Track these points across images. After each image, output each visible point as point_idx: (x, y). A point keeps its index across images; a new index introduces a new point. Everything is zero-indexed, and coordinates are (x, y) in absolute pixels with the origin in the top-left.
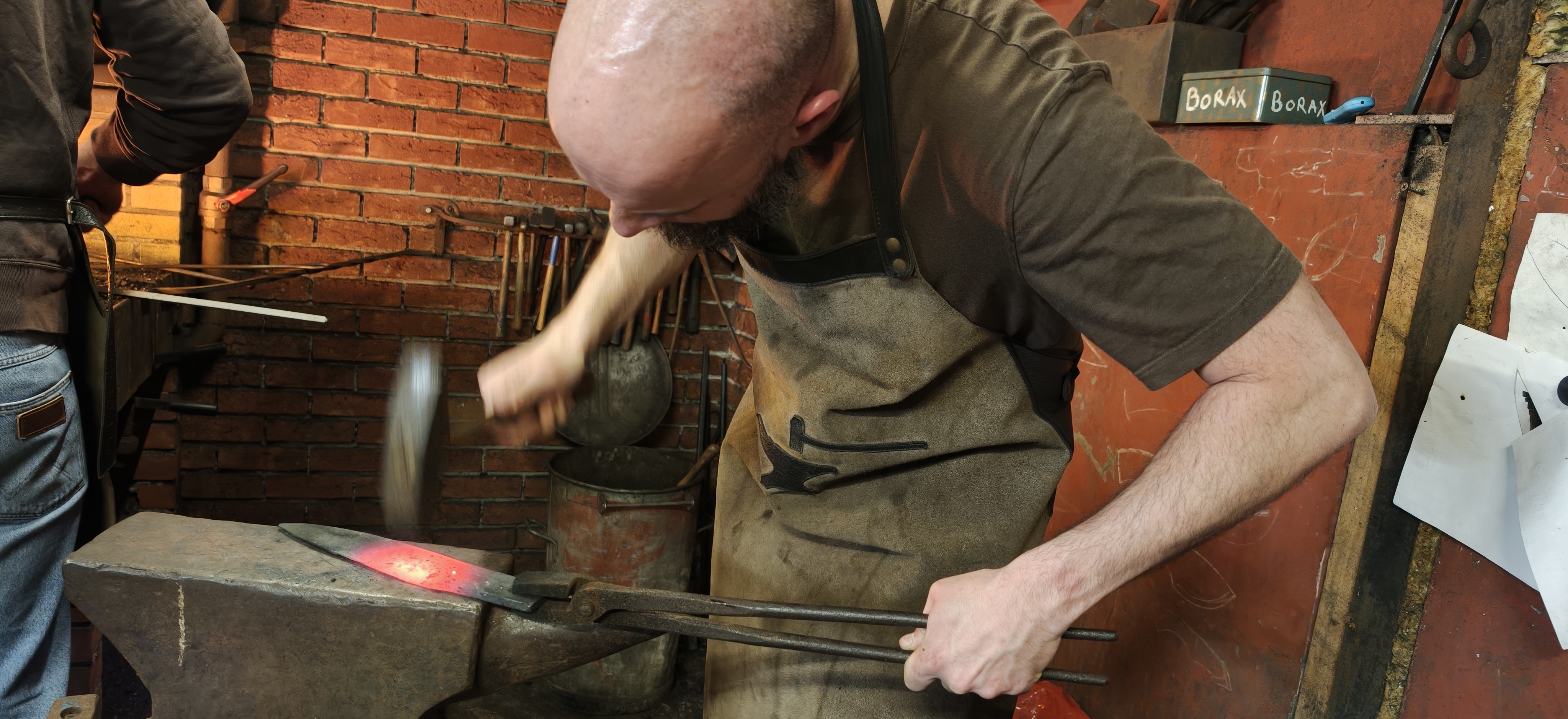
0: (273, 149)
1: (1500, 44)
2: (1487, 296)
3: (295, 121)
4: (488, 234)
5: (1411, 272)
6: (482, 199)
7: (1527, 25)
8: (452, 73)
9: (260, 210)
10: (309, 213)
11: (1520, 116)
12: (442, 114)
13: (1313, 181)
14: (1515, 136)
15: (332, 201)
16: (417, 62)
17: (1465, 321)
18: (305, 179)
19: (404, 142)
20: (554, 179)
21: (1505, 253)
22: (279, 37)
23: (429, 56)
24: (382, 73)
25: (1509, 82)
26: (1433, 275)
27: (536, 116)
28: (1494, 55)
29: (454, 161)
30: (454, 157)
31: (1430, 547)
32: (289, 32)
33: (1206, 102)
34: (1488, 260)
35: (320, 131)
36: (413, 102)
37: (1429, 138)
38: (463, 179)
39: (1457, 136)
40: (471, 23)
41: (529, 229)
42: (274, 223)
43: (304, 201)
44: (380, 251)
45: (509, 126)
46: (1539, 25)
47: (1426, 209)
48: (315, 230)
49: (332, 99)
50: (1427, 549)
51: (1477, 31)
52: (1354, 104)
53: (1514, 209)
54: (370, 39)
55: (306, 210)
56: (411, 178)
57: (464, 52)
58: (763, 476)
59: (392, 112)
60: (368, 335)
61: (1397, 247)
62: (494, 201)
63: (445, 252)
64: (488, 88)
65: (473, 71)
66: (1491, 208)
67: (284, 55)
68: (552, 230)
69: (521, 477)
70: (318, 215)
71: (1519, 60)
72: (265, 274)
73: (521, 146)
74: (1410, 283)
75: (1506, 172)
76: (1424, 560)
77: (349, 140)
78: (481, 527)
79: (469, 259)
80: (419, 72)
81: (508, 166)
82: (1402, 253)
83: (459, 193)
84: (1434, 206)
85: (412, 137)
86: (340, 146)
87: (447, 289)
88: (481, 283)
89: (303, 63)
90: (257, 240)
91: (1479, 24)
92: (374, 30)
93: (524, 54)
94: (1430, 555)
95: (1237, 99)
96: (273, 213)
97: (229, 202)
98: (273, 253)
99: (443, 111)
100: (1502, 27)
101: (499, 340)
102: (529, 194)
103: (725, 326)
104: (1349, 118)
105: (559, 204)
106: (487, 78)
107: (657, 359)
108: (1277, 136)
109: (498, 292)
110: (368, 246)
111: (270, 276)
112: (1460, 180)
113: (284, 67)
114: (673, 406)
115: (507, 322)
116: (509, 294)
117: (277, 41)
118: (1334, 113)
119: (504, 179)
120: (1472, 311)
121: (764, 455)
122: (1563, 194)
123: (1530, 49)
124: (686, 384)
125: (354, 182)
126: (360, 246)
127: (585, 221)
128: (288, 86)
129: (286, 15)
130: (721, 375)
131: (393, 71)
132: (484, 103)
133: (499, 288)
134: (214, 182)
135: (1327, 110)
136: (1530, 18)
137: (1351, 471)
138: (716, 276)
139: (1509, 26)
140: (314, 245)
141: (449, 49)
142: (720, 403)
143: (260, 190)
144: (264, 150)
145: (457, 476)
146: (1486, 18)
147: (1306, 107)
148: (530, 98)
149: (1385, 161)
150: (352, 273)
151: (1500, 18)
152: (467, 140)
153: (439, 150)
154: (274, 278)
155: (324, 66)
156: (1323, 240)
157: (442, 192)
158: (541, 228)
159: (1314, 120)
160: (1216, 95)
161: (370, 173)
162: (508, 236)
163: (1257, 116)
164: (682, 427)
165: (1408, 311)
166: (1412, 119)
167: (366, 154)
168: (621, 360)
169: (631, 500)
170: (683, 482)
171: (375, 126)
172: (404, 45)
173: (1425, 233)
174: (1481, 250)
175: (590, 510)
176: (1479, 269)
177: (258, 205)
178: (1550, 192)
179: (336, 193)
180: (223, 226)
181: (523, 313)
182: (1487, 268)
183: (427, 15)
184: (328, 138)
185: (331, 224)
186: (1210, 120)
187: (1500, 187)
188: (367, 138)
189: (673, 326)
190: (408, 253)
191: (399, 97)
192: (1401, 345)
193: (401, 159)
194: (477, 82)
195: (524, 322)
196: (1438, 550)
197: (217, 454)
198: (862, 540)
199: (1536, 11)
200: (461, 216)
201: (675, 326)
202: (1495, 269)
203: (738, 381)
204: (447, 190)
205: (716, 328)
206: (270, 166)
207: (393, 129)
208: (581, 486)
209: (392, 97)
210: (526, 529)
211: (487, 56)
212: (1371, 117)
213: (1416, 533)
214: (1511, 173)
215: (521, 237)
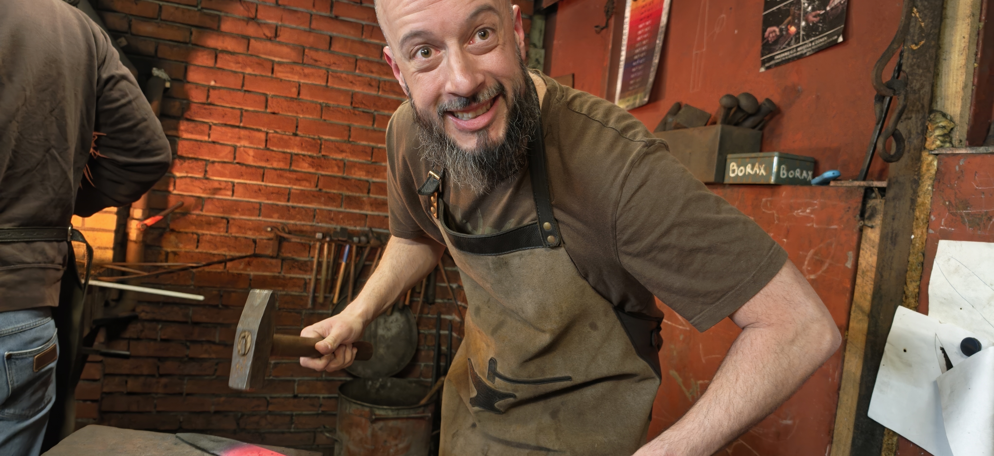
0: (175, 192)
1: (910, 142)
2: (915, 289)
3: (190, 175)
4: (305, 244)
5: (869, 274)
6: (303, 223)
7: (924, 133)
8: (288, 147)
9: (164, 229)
10: (195, 231)
11: (925, 183)
12: (281, 171)
13: (807, 219)
14: (923, 195)
15: (209, 224)
16: (266, 141)
17: (903, 304)
18: (194, 210)
19: (256, 188)
20: (348, 210)
21: (923, 263)
22: (183, 125)
23: (274, 137)
24: (244, 147)
25: (916, 164)
26: (882, 276)
27: (338, 173)
28: (907, 148)
29: (287, 200)
30: (287, 197)
31: (892, 444)
32: (189, 123)
33: (741, 171)
34: (914, 267)
35: (205, 181)
36: (263, 164)
37: (874, 195)
38: (292, 210)
39: (890, 194)
40: (301, 118)
41: (331, 240)
42: (172, 237)
43: (192, 223)
44: (238, 254)
45: (322, 179)
46: (931, 132)
47: (875, 237)
48: (198, 241)
49: (213, 162)
50: (891, 445)
51: (896, 135)
52: (829, 174)
53: (925, 237)
54: (238, 127)
55: (193, 229)
56: (259, 209)
57: (295, 135)
58: (471, 399)
59: (250, 170)
60: (226, 307)
61: (860, 259)
62: (310, 224)
63: (278, 255)
64: (310, 156)
65: (301, 146)
66: (913, 237)
67: (185, 135)
68: (345, 242)
69: (319, 398)
70: (200, 232)
71: (921, 151)
72: (165, 269)
73: (328, 190)
74: (869, 281)
75: (920, 216)
76: (889, 452)
77: (222, 187)
78: (292, 430)
79: (293, 259)
80: (268, 146)
81: (320, 203)
82: (863, 262)
83: (289, 219)
84: (879, 234)
85: (261, 185)
86: (216, 190)
87: (278, 277)
88: (299, 274)
89: (196, 141)
90: (161, 247)
91: (896, 132)
92: (241, 121)
93: (332, 135)
94: (892, 449)
95: (760, 170)
96: (173, 231)
97: (146, 224)
98: (171, 256)
99: (281, 169)
100: (910, 133)
101: (309, 309)
102: (332, 219)
103: (451, 299)
104: (826, 182)
105: (350, 225)
106: (309, 151)
107: (408, 321)
108: (785, 192)
109: (310, 279)
110: (230, 251)
111: (169, 270)
112: (893, 219)
113: (185, 143)
114: (418, 351)
115: (315, 298)
116: (317, 281)
117: (182, 127)
118: (817, 179)
119: (318, 211)
120: (906, 298)
121: (472, 385)
122: (953, 229)
123: (928, 144)
124: (426, 337)
125: (224, 212)
126: (225, 251)
127: (366, 235)
128: (186, 154)
129: (189, 113)
130: (448, 330)
131: (252, 146)
132: (306, 165)
133: (310, 277)
134: (137, 212)
135: (814, 176)
136: (925, 128)
137: (841, 396)
138: (446, 268)
139: (914, 132)
140: (197, 250)
141: (287, 133)
142: (447, 349)
143: (165, 217)
144: (169, 192)
145: (279, 397)
146: (901, 127)
147: (801, 174)
148: (334, 162)
149: (849, 208)
150: (220, 268)
151: (908, 127)
152: (295, 187)
153: (278, 193)
154: (171, 272)
155: (209, 142)
156: (816, 254)
157: (279, 218)
158: (339, 240)
159: (805, 183)
160: (747, 168)
161: (234, 206)
162: (318, 245)
163: (772, 180)
164: (423, 364)
165: (869, 297)
166: (863, 183)
167: (233, 195)
168: (386, 321)
169: (390, 414)
170: (423, 402)
171: (239, 178)
172: (259, 130)
173: (875, 251)
174: (909, 262)
175: (363, 420)
176: (908, 272)
177: (163, 226)
178: (946, 228)
179: (212, 219)
180: (141, 239)
181: (325, 292)
182: (913, 272)
183: (274, 113)
184: (209, 185)
185: (208, 238)
186: (744, 182)
187: (916, 225)
188: (234, 186)
189: (419, 299)
190: (255, 256)
191: (254, 161)
192: (866, 318)
193: (253, 198)
194: (303, 153)
195: (325, 298)
196: (898, 447)
197: (126, 382)
198: (533, 443)
199: (928, 124)
200: (290, 233)
201: (420, 299)
202: (918, 273)
203: (459, 334)
204: (281, 217)
205: (446, 301)
206: (173, 202)
207: (250, 180)
208: (359, 404)
209: (250, 161)
210: (321, 432)
211: (309, 138)
212: (839, 182)
213: (883, 435)
214: (922, 216)
215: (326, 246)
